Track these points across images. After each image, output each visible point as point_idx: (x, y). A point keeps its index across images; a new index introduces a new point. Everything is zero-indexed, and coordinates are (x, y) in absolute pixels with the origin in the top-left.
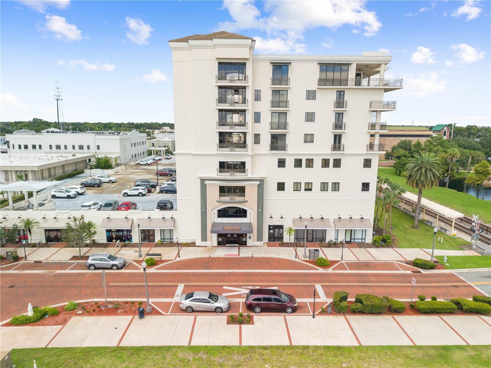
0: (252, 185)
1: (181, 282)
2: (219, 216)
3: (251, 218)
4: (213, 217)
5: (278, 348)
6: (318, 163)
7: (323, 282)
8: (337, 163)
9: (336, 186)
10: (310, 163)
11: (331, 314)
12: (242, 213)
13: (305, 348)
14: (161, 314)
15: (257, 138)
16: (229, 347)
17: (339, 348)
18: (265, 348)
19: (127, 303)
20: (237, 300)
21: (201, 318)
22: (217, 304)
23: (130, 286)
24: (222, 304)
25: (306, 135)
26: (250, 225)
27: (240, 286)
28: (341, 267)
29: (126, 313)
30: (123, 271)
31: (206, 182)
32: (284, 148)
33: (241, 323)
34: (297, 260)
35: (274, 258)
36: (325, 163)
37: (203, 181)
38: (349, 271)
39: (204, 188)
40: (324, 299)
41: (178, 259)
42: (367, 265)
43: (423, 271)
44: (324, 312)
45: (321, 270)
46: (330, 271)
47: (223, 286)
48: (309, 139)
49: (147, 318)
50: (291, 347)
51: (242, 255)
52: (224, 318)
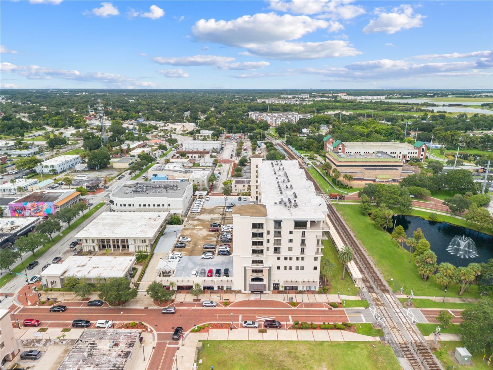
0: (266, 269)
1: (240, 314)
2: (252, 281)
3: (265, 282)
4: (249, 282)
5: (274, 341)
6: (294, 259)
7: (293, 314)
8: (303, 259)
9: (302, 268)
10: (291, 259)
11: (292, 329)
12: (262, 280)
13: (282, 341)
14: (237, 328)
15: (268, 249)
16: (260, 341)
17: (292, 341)
18: (270, 341)
19: (224, 324)
20: (261, 323)
21: (251, 330)
22: (255, 326)
23: (222, 316)
24: (256, 325)
25: (289, 248)
26: (265, 285)
27: (261, 316)
28: (301, 306)
29: (226, 328)
30: (216, 308)
31: (246, 268)
32: (280, 253)
33: (263, 332)
34: (284, 302)
35: (275, 301)
36: (297, 259)
37: (245, 267)
38: (304, 309)
39: (245, 270)
40: (291, 323)
41: (236, 301)
42: (311, 305)
43: (333, 309)
44: (290, 328)
45: (293, 308)
46: (296, 308)
47: (255, 316)
48: (290, 249)
49: (233, 330)
50: (278, 341)
51: (262, 299)
52: (257, 330)
